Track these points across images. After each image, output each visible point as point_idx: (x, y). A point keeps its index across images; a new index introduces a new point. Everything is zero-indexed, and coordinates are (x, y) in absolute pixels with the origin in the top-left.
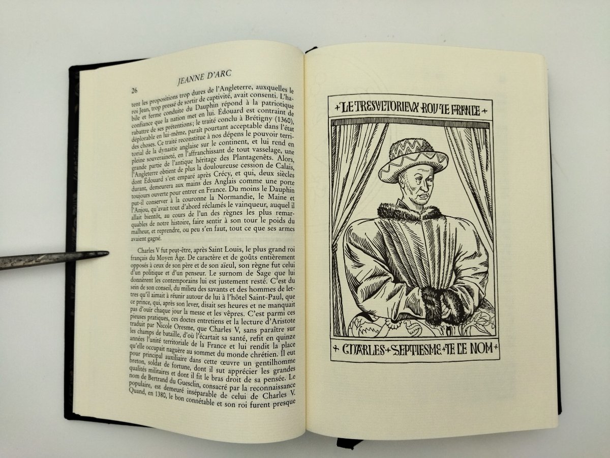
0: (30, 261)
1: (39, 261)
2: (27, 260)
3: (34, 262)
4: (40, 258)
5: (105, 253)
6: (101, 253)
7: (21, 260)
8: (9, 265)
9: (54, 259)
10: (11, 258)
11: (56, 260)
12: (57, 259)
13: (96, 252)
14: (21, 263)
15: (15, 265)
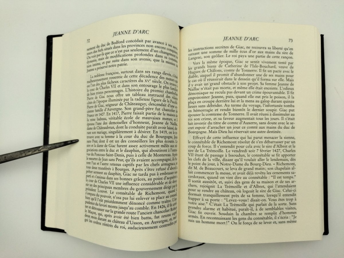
0: (35, 151)
1: (40, 150)
2: (33, 151)
3: (37, 151)
4: (40, 149)
5: (77, 141)
6: (74, 141)
7: (30, 151)
8: (24, 155)
9: (48, 148)
10: (24, 151)
11: (50, 149)
12: (50, 147)
13: (71, 141)
14: (30, 153)
15: (27, 154)
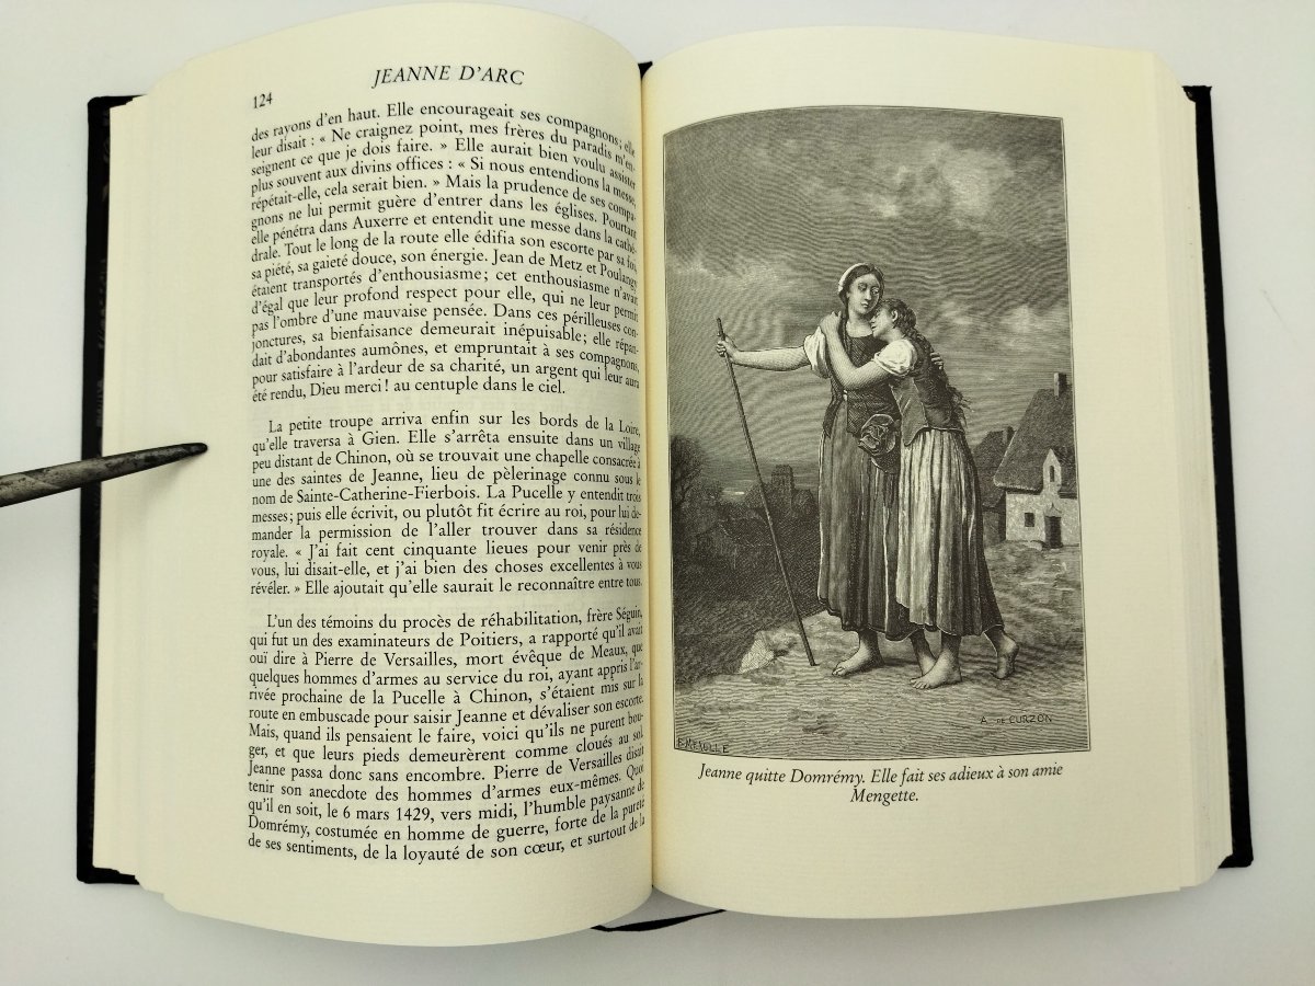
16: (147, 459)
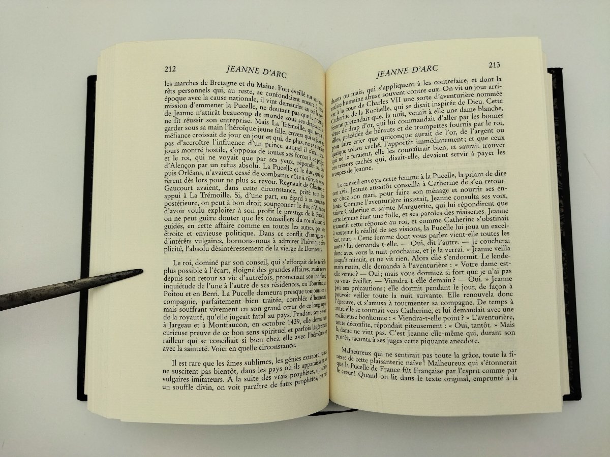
16: (117, 277)
